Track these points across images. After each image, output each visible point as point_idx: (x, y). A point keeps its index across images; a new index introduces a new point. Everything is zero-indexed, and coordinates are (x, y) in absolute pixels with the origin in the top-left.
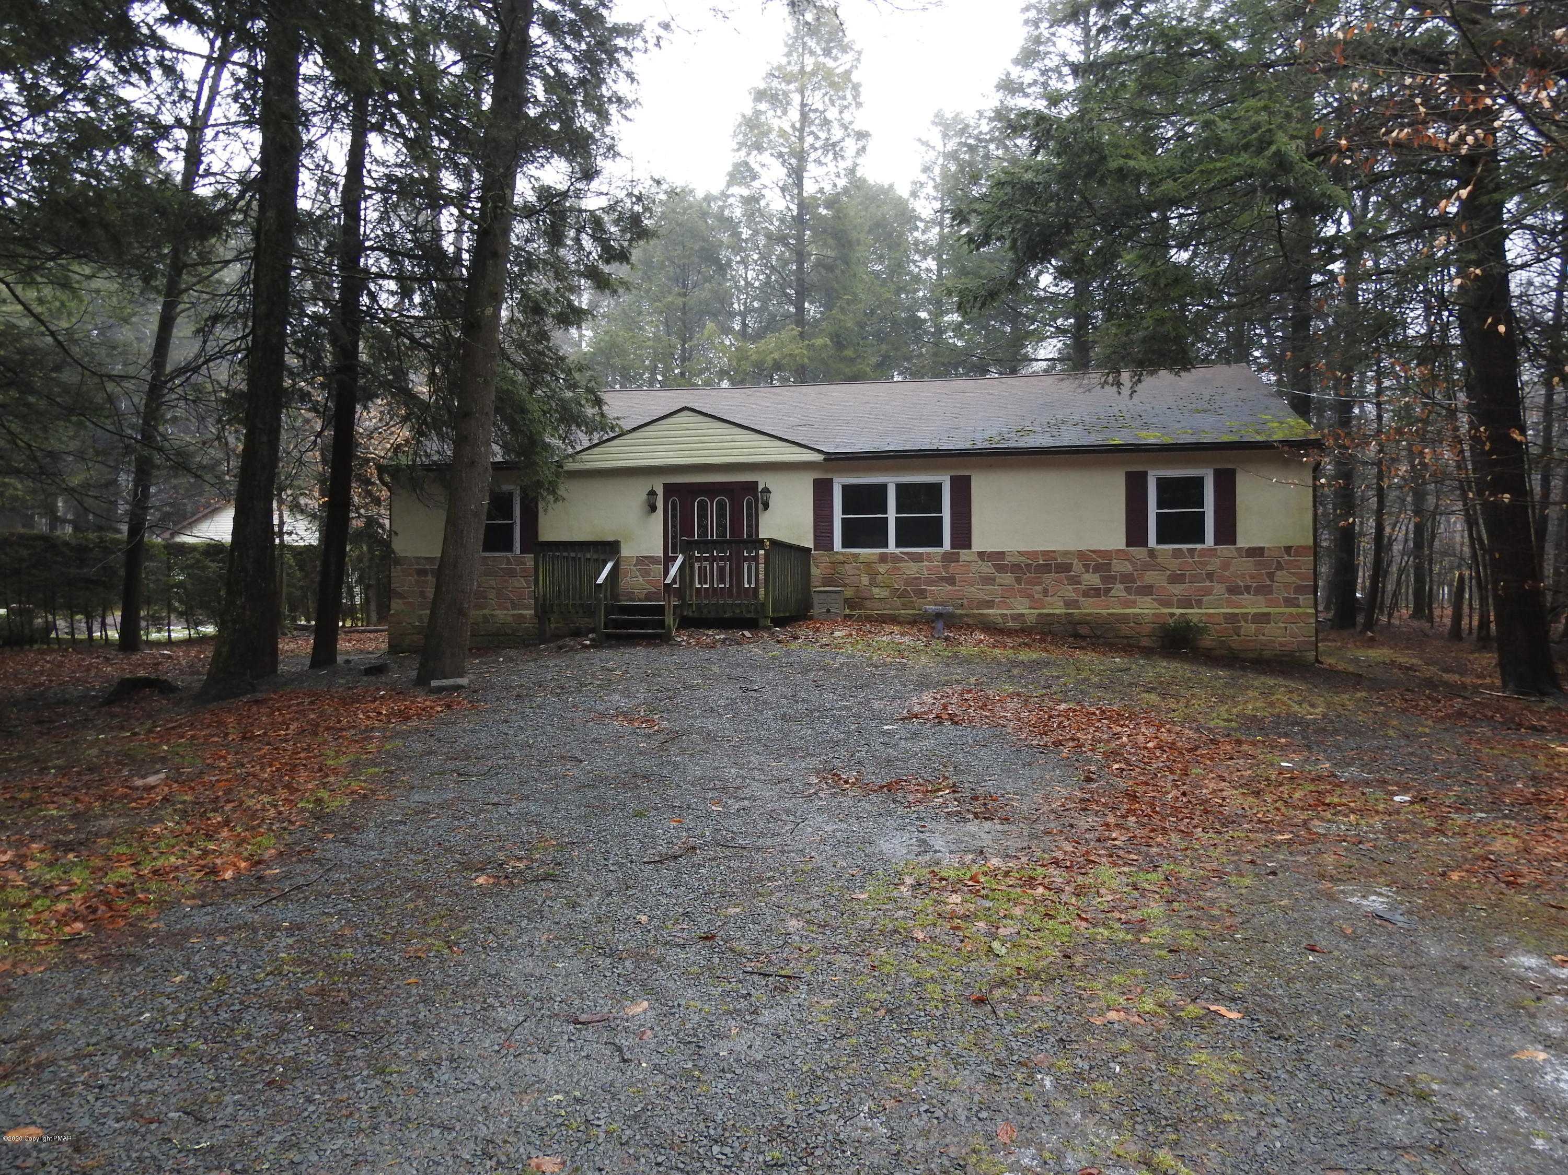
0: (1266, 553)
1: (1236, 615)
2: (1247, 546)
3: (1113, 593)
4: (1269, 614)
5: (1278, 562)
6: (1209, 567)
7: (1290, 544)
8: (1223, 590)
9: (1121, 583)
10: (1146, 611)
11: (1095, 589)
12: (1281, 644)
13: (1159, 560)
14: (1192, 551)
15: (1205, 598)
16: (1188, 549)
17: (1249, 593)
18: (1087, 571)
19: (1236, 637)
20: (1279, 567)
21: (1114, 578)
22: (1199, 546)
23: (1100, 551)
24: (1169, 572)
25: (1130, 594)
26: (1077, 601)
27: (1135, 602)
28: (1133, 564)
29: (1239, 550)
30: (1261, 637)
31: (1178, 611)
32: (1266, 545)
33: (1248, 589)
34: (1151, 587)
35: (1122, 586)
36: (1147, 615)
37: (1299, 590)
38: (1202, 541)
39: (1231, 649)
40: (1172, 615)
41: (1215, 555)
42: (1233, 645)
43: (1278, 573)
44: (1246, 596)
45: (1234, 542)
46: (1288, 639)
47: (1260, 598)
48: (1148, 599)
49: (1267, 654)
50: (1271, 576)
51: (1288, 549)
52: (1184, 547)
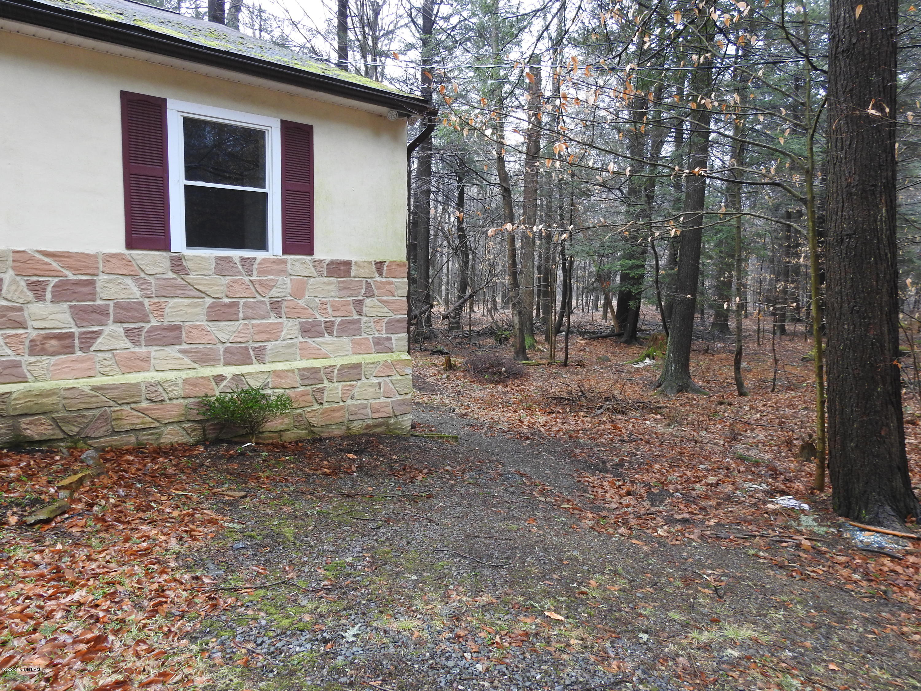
0: (354, 271)
1: (315, 371)
2: (329, 258)
3: (100, 343)
4: (357, 366)
5: (368, 285)
6: (274, 292)
7: (381, 258)
8: (296, 330)
9: (119, 321)
10: (171, 375)
11: (60, 337)
12: (375, 410)
13: (191, 278)
14: (247, 263)
15: (270, 346)
16: (243, 259)
17: (331, 334)
18: (40, 298)
19: (316, 407)
20: (369, 294)
21: (103, 312)
22: (258, 255)
23: (68, 255)
24: (209, 301)
25: (136, 344)
26: (17, 365)
27: (146, 359)
28: (143, 284)
29: (318, 264)
30: (349, 402)
31: (229, 371)
32: (353, 258)
33: (329, 327)
34: (178, 328)
35: (119, 329)
36: (174, 383)
37: (392, 326)
38: (262, 245)
39: (310, 427)
40: (219, 379)
41: (283, 271)
42: (314, 421)
43: (368, 301)
44: (327, 338)
45: (311, 252)
46: (382, 400)
47: (346, 341)
48: (173, 351)
49: (357, 427)
50: (359, 305)
51: (379, 265)
52: (236, 254)
